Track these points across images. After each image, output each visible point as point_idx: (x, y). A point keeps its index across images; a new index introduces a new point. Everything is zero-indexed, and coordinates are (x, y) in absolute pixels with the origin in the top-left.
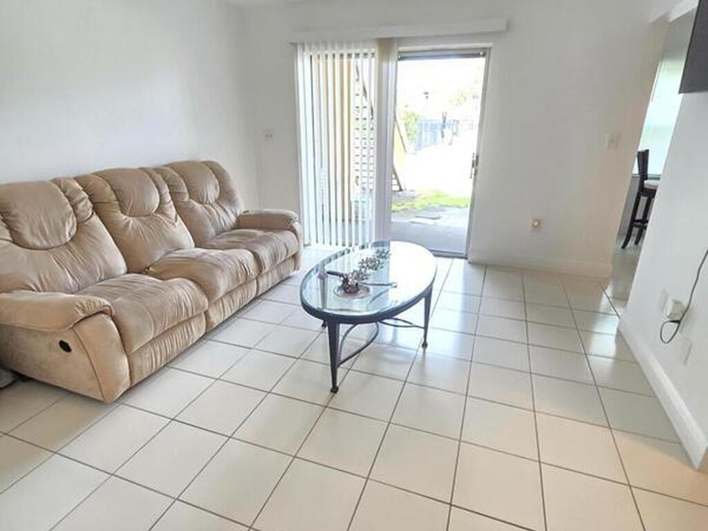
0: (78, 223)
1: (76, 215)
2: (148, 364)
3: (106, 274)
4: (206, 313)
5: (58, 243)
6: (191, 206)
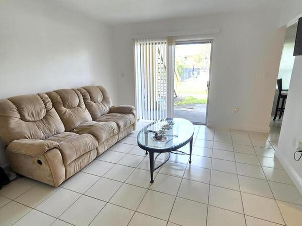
0: (46, 111)
1: (46, 108)
2: (73, 170)
3: (56, 132)
4: (97, 148)
5: (38, 119)
6: (91, 104)
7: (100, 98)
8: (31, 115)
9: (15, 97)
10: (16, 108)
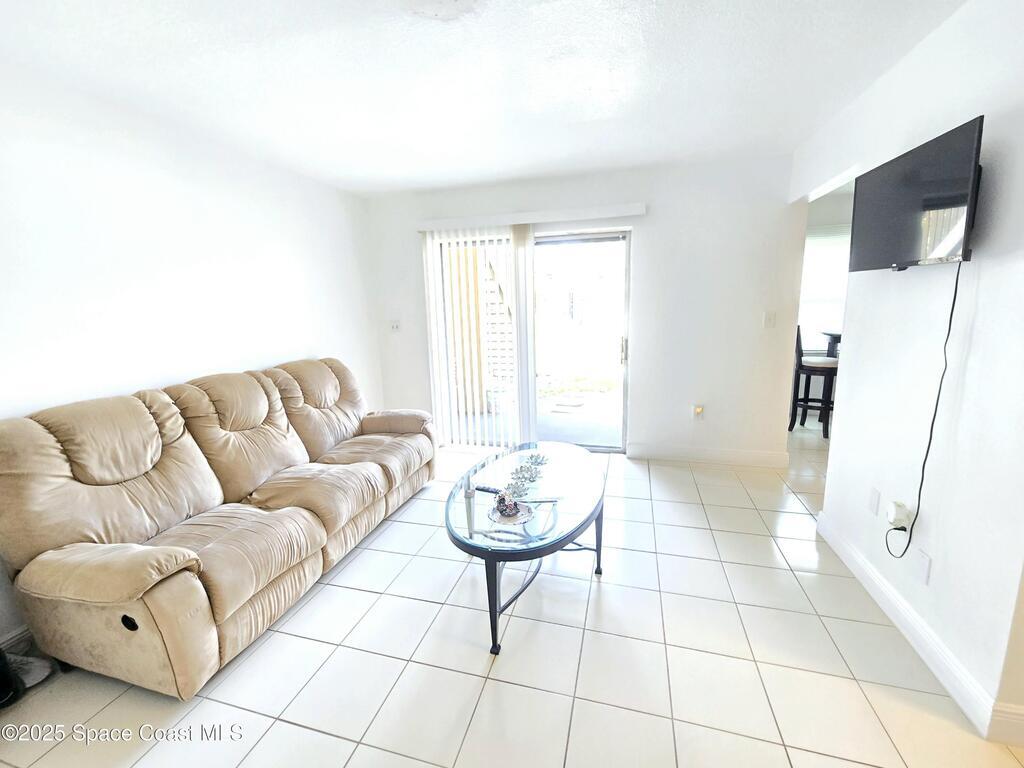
0: (163, 446)
1: (162, 435)
2: (246, 632)
3: (195, 508)
4: (323, 550)
5: (136, 474)
6: (305, 413)
7: (331, 393)
8: (112, 465)
9: (52, 409)
10: (59, 445)
